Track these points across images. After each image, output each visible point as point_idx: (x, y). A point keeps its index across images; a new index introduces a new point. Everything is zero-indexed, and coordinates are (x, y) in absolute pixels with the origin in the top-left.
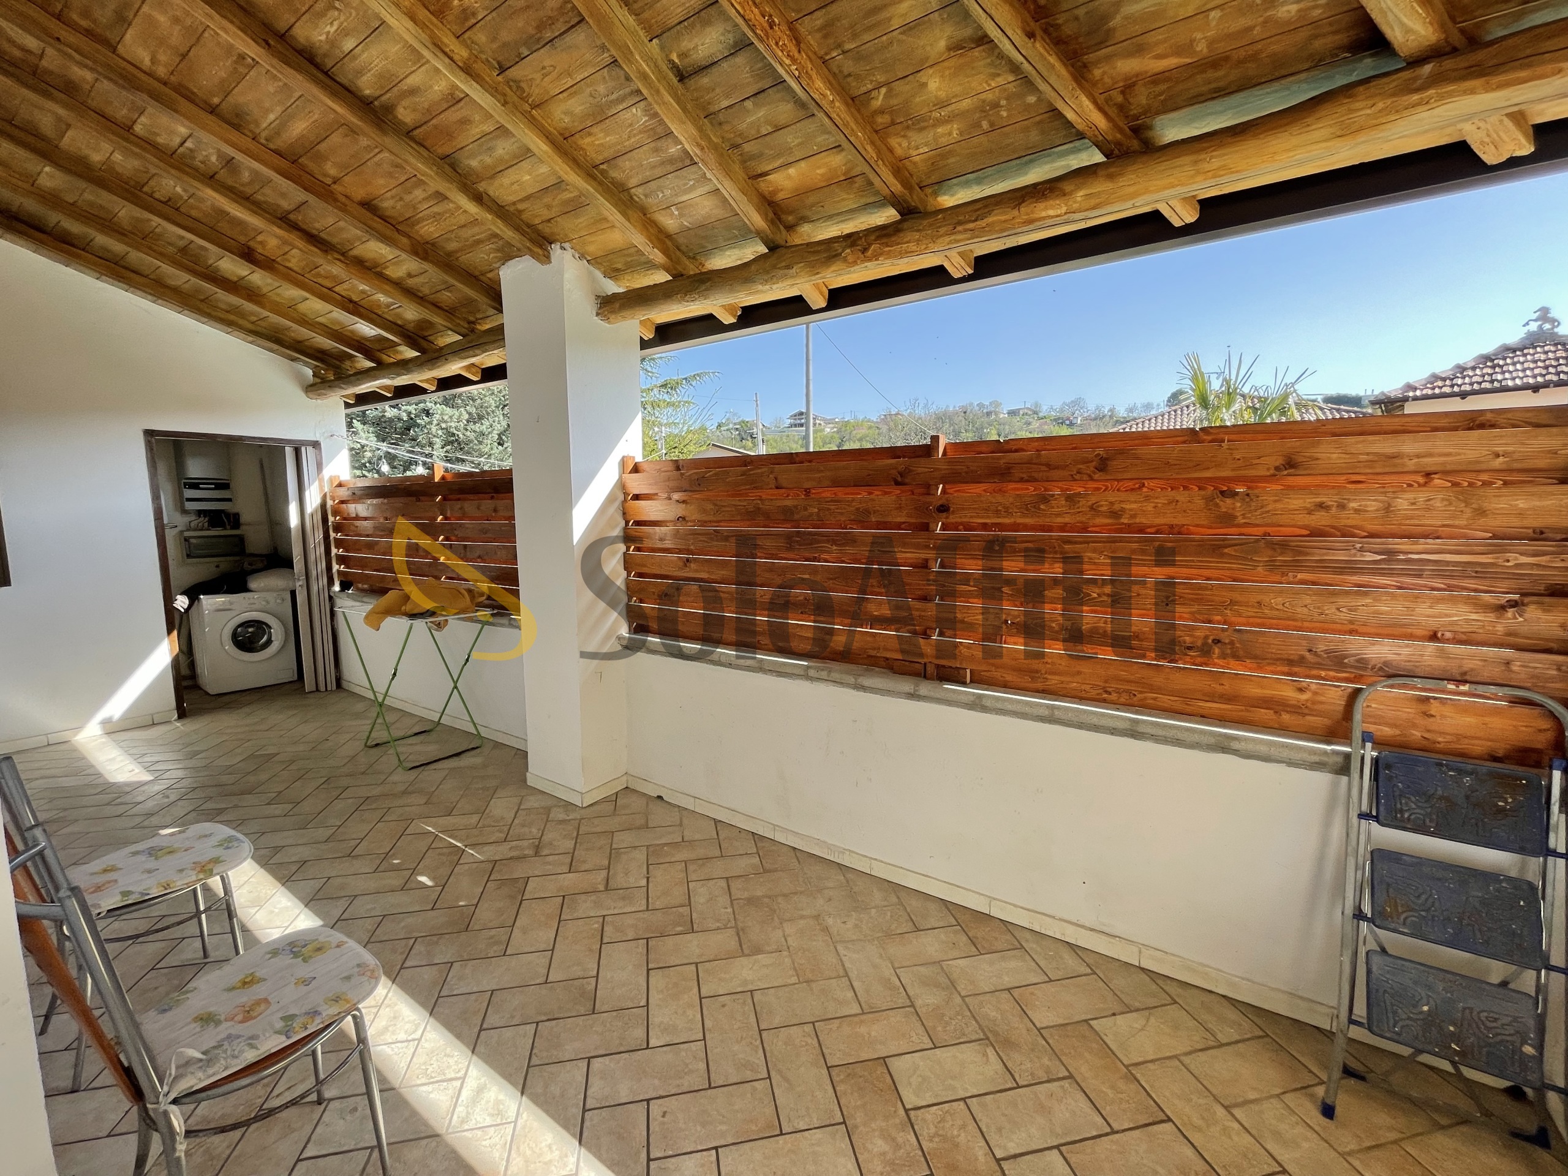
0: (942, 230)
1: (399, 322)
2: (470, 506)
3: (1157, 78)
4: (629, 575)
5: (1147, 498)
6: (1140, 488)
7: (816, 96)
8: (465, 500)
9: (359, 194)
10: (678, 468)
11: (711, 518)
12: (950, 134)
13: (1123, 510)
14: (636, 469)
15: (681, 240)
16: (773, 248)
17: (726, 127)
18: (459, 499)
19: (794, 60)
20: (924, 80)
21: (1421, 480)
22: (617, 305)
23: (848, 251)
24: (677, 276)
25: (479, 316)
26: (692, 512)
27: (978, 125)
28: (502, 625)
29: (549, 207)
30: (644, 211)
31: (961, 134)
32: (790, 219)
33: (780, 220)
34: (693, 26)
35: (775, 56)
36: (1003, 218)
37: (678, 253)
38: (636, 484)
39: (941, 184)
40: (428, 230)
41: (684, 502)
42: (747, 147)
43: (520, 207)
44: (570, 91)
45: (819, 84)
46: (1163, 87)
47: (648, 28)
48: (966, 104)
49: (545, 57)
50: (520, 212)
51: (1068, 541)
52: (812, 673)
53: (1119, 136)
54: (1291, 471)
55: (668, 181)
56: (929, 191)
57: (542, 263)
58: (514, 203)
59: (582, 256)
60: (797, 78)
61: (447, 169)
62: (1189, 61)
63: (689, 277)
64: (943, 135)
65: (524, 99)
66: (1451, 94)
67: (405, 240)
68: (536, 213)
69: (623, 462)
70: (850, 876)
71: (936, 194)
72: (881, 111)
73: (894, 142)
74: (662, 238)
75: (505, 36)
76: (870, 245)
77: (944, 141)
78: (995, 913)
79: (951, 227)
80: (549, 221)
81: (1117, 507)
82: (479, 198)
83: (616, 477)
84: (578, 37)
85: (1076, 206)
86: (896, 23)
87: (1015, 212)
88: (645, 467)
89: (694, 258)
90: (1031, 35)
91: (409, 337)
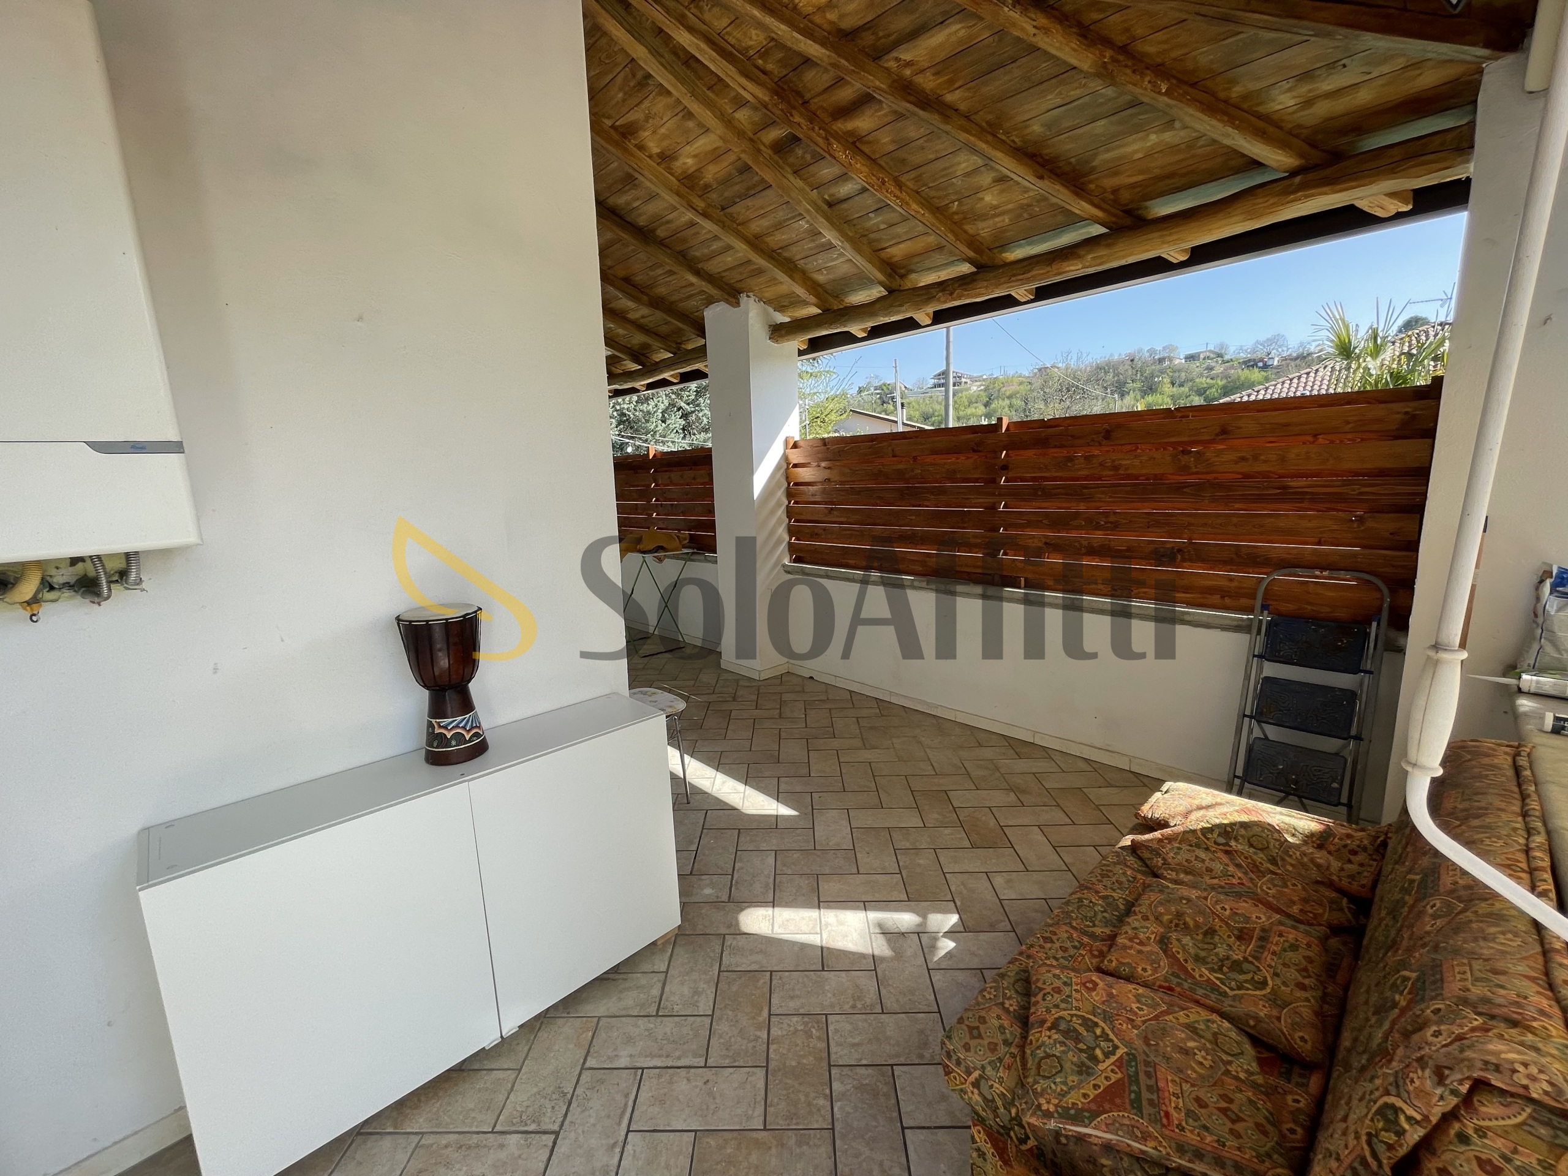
0: (1002, 280)
1: (629, 346)
2: (675, 475)
3: (1132, 186)
4: (790, 522)
5: (1136, 457)
6: (1135, 450)
7: (913, 213)
8: (672, 471)
9: (621, 273)
10: (825, 445)
11: (849, 479)
12: (1003, 221)
13: (1121, 465)
14: (795, 446)
15: (828, 287)
16: (891, 291)
17: (859, 227)
18: (667, 471)
19: (898, 198)
20: (981, 196)
21: (1311, 439)
22: (783, 332)
23: (940, 294)
24: (826, 311)
25: (684, 339)
26: (834, 475)
27: (1021, 215)
28: (699, 561)
29: (741, 274)
30: (804, 272)
31: (1011, 220)
32: (902, 271)
33: (896, 273)
34: (837, 182)
35: (886, 197)
36: (1041, 272)
37: (826, 295)
38: (796, 457)
39: (1004, 247)
40: (661, 290)
41: (829, 468)
42: (872, 236)
43: (724, 274)
44: (762, 216)
45: (914, 206)
46: (1139, 189)
47: (810, 185)
48: (1010, 206)
49: (749, 202)
50: (722, 277)
51: (1086, 487)
52: (916, 584)
53: (1114, 219)
54: (1224, 436)
55: (819, 256)
56: (995, 251)
57: (734, 307)
58: (719, 273)
59: (760, 300)
60: (901, 206)
61: (681, 258)
62: (1149, 176)
63: (835, 311)
64: (1000, 222)
65: (735, 222)
66: (1313, 195)
67: (645, 298)
68: (733, 277)
69: (786, 441)
70: (940, 721)
71: (1001, 252)
72: (956, 213)
73: (967, 227)
74: (814, 287)
75: (727, 194)
76: (955, 290)
77: (999, 225)
78: (1038, 741)
79: (1007, 278)
80: (741, 281)
81: (1117, 463)
82: (698, 273)
83: (782, 452)
84: (768, 192)
85: (1087, 264)
86: (959, 173)
87: (1049, 269)
88: (801, 444)
89: (837, 297)
90: (1041, 177)
91: (635, 356)
